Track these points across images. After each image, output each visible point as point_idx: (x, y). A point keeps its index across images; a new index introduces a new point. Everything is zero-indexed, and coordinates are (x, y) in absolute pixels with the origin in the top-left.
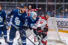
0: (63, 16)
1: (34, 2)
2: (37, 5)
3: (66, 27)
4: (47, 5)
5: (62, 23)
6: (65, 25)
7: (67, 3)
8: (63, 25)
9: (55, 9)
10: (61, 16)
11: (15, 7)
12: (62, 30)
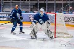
0: (69, 13)
1: (44, 1)
2: (47, 4)
3: (71, 21)
4: (55, 3)
5: (68, 18)
6: (71, 20)
7: (72, 2)
8: (69, 20)
9: (63, 6)
10: (67, 13)
11: (28, 5)
12: (68, 24)
